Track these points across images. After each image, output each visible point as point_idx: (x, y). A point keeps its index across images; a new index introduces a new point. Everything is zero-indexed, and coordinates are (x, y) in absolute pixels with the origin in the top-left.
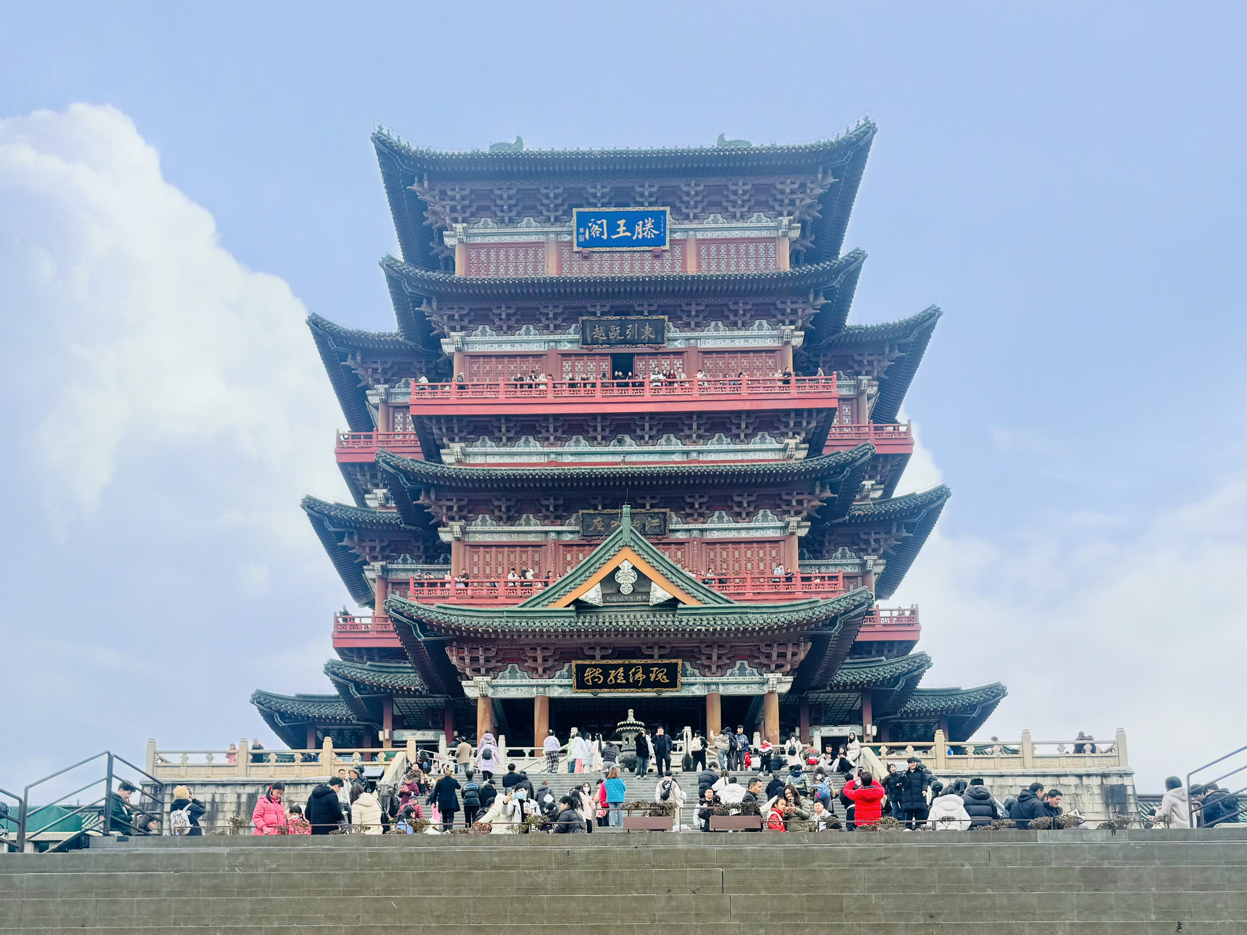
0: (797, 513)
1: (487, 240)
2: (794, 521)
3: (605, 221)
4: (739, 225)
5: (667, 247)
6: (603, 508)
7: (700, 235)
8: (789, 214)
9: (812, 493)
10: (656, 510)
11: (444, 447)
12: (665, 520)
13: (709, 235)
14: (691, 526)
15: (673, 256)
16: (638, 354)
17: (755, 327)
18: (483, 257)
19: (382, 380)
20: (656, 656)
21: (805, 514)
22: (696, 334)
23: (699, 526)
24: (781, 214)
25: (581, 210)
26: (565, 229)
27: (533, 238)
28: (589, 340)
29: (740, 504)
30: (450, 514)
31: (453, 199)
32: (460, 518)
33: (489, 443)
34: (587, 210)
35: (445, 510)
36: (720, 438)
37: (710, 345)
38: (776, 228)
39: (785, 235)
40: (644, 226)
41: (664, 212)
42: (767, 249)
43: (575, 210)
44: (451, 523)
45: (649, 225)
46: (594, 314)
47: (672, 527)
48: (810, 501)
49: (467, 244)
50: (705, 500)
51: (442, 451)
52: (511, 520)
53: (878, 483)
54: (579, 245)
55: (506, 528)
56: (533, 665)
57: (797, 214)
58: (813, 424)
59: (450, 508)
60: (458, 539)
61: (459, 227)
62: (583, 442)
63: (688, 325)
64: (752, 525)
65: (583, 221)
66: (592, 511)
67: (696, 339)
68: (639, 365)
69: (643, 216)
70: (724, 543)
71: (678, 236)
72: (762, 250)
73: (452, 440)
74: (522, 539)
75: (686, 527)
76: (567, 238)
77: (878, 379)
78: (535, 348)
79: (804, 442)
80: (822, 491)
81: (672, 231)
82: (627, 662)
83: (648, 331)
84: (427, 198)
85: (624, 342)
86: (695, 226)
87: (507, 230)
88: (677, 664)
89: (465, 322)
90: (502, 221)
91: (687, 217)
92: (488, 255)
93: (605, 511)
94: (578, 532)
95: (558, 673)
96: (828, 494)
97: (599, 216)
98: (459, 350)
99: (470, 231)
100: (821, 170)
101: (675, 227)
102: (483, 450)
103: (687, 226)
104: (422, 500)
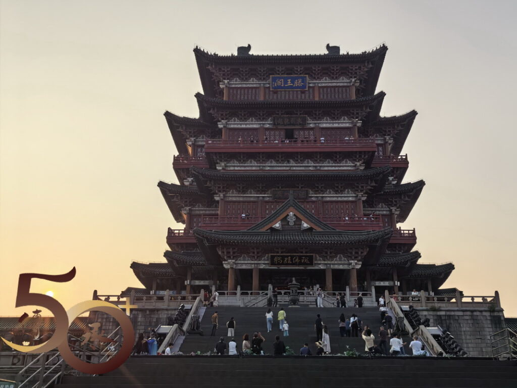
0: (361, 191)
1: (236, 86)
2: (360, 194)
3: (283, 80)
4: (335, 81)
5: (307, 89)
6: (282, 188)
7: (320, 85)
8: (355, 77)
9: (367, 183)
10: (304, 189)
11: (218, 163)
12: (307, 193)
13: (323, 85)
14: (318, 195)
15: (309, 92)
16: (296, 129)
17: (342, 119)
18: (235, 92)
19: (193, 136)
20: (304, 252)
21: (365, 191)
22: (319, 122)
23: (321, 195)
24: (351, 77)
25: (273, 76)
26: (267, 82)
27: (255, 86)
28: (276, 124)
29: (337, 187)
30: (219, 189)
31: (224, 71)
32: (224, 191)
33: (236, 162)
34: (276, 76)
35: (217, 188)
36: (329, 161)
37: (324, 125)
38: (350, 82)
39: (353, 85)
40: (298, 81)
41: (306, 77)
42: (346, 90)
43: (271, 76)
44: (219, 193)
45: (300, 82)
46: (278, 114)
47: (310, 195)
48: (366, 187)
49: (229, 87)
50: (323, 185)
51: (217, 165)
52: (244, 192)
53: (395, 178)
54: (272, 88)
55: (242, 195)
56: (253, 255)
57: (358, 77)
58: (367, 157)
59: (219, 187)
60: (222, 199)
61: (226, 81)
62: (274, 162)
63: (315, 118)
64: (343, 195)
65: (274, 80)
66: (277, 189)
67: (319, 123)
68: (296, 133)
69: (297, 78)
70: (332, 202)
71: (311, 85)
72: (344, 90)
73: (221, 161)
74: (248, 199)
75: (315, 195)
76: (268, 86)
77: (393, 137)
78: (255, 126)
79: (363, 163)
80: (371, 183)
81: (310, 83)
82: (292, 255)
83: (299, 121)
84: (214, 71)
85: (290, 124)
86: (318, 82)
87: (245, 82)
88: (313, 256)
89: (228, 116)
90: (243, 79)
91: (315, 78)
92: (237, 92)
93: (282, 189)
94: (271, 197)
95: (263, 258)
96: (374, 184)
97: (280, 78)
98: (224, 127)
99: (230, 83)
100: (366, 61)
101: (310, 82)
102: (233, 165)
103: (315, 82)
104: (208, 184)
